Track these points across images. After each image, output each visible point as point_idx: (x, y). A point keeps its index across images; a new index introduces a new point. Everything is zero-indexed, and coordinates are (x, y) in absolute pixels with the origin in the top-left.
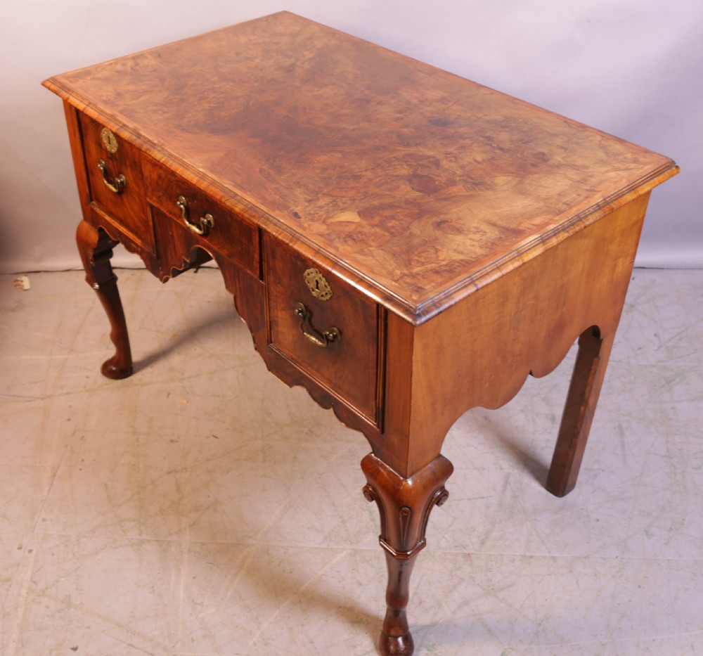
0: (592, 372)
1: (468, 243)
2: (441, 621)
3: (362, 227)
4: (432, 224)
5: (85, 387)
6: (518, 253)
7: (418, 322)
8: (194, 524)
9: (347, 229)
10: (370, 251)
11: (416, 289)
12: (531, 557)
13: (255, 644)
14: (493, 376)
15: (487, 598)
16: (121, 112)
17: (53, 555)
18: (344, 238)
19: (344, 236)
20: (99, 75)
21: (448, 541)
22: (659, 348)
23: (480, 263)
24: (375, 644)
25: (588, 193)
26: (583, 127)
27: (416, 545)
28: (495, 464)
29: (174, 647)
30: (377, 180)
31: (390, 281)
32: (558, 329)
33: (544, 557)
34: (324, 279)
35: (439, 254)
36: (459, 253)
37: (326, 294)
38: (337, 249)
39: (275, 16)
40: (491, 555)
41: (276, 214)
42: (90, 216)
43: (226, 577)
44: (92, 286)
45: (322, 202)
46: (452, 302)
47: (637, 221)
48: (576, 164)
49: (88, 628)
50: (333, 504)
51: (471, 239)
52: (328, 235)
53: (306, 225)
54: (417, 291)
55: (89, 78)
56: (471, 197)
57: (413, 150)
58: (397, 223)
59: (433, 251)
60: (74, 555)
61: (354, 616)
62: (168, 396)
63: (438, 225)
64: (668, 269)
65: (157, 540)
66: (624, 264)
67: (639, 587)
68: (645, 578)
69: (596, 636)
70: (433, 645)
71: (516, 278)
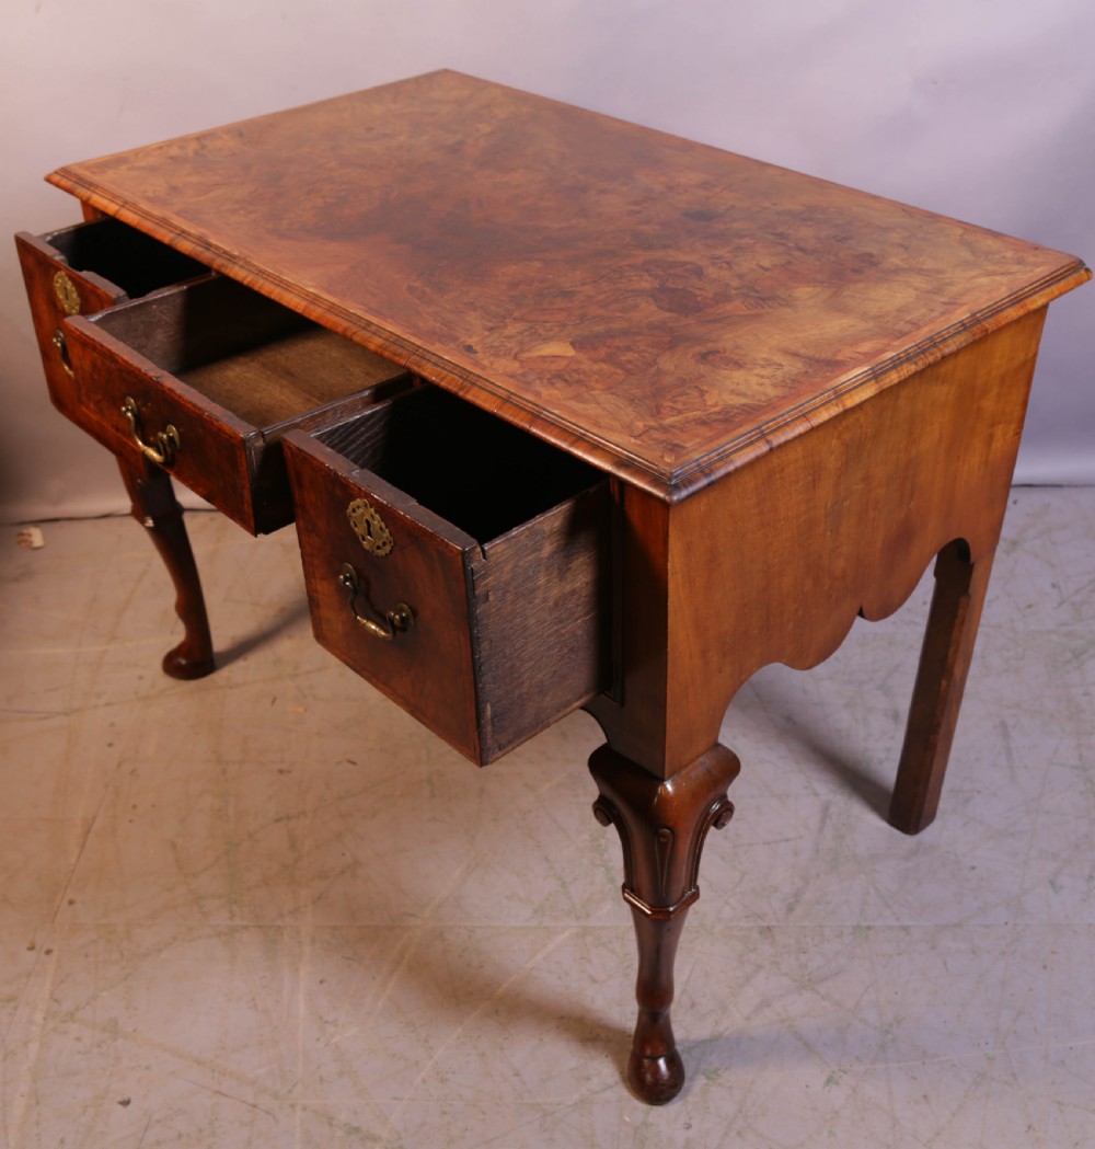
0: (958, 621)
1: (754, 380)
2: (727, 1033)
3: (578, 362)
4: (694, 355)
5: (136, 693)
6: (835, 393)
7: (675, 498)
8: (319, 898)
9: (553, 366)
10: (593, 396)
11: (670, 447)
12: (869, 928)
13: (424, 1081)
14: (800, 612)
15: (800, 994)
16: (178, 214)
17: (86, 956)
18: (549, 379)
19: (548, 376)
20: (143, 164)
21: (733, 909)
22: (1061, 604)
23: (774, 408)
24: (621, 1073)
25: (946, 307)
26: (934, 217)
27: (683, 896)
28: (806, 788)
29: (290, 1091)
30: (603, 297)
31: (626, 438)
32: (902, 538)
33: (890, 928)
35: (707, 397)
36: (738, 394)
38: (538, 394)
39: (430, 78)
40: (804, 927)
41: (436, 348)
43: (374, 978)
44: (143, 522)
45: (511, 330)
46: (731, 468)
47: (1025, 363)
48: (925, 267)
49: (147, 1068)
50: (547, 859)
51: (757, 375)
52: (523, 375)
53: (486, 362)
54: (671, 450)
55: (123, 167)
56: (756, 316)
57: (658, 254)
58: (636, 355)
59: (696, 393)
60: (122, 954)
61: (586, 1031)
62: (274, 701)
63: (704, 357)
64: (1069, 486)
65: (260, 927)
66: (1005, 435)
67: (1045, 967)
68: (1053, 952)
69: (979, 1045)
70: (716, 1071)
71: (833, 442)
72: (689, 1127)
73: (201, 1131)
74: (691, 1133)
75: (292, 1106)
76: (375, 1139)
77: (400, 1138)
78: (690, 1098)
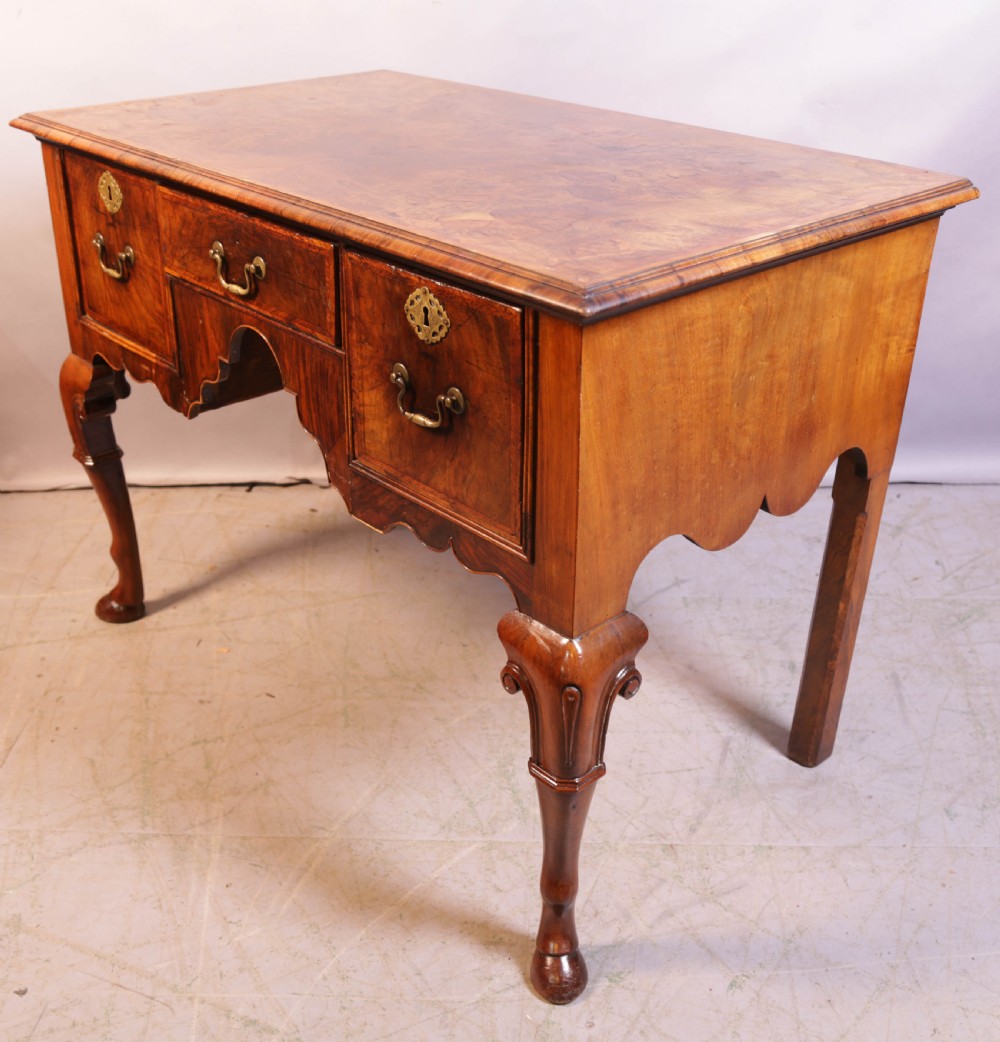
0: (855, 541)
1: (665, 237)
2: (631, 939)
3: (497, 224)
4: (608, 223)
5: (69, 634)
6: (743, 248)
7: (589, 311)
8: (231, 811)
9: (473, 226)
10: (511, 243)
11: (585, 273)
12: (770, 848)
13: (325, 978)
14: (708, 485)
15: (704, 906)
18: (468, 233)
19: (468, 231)
20: (100, 113)
21: (637, 829)
22: (944, 578)
24: (524, 974)
27: (589, 769)
28: (707, 725)
29: (189, 985)
30: (521, 189)
32: (805, 432)
33: (791, 848)
34: (437, 301)
35: (620, 245)
36: (650, 245)
37: (441, 328)
39: (369, 74)
40: (706, 846)
42: (82, 341)
43: (280, 884)
44: (82, 461)
45: (434, 205)
48: (824, 180)
50: (455, 782)
51: (668, 235)
52: (445, 229)
53: (407, 222)
55: (83, 114)
56: (667, 203)
57: (574, 168)
58: (553, 221)
59: (610, 243)
60: (33, 857)
61: (490, 935)
62: (199, 643)
64: (947, 484)
65: (170, 835)
66: (899, 349)
67: (944, 885)
68: (951, 872)
69: (881, 954)
70: (618, 974)
71: (741, 307)
72: (591, 1025)
73: (95, 1020)
74: (593, 1031)
75: (190, 999)
76: (272, 1031)
77: (298, 1031)
78: (592, 999)
